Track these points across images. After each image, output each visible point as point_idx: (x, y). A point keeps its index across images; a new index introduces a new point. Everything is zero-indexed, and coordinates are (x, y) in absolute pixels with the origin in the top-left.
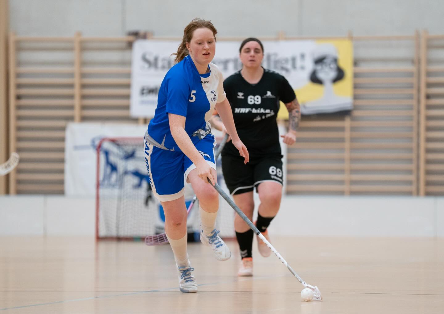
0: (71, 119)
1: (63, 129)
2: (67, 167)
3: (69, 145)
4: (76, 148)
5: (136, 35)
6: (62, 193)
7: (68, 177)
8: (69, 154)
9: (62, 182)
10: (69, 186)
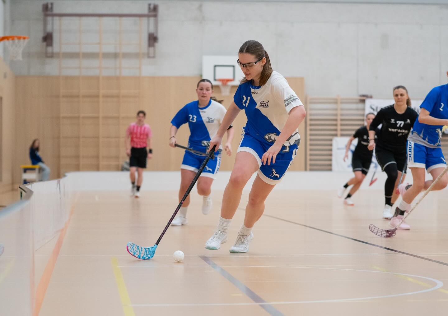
0: (336, 135)
1: (331, 140)
2: (334, 158)
3: (334, 148)
4: (339, 149)
5: (366, 96)
6: (330, 170)
7: (334, 163)
8: (334, 152)
9: (331, 165)
10: (334, 166)
